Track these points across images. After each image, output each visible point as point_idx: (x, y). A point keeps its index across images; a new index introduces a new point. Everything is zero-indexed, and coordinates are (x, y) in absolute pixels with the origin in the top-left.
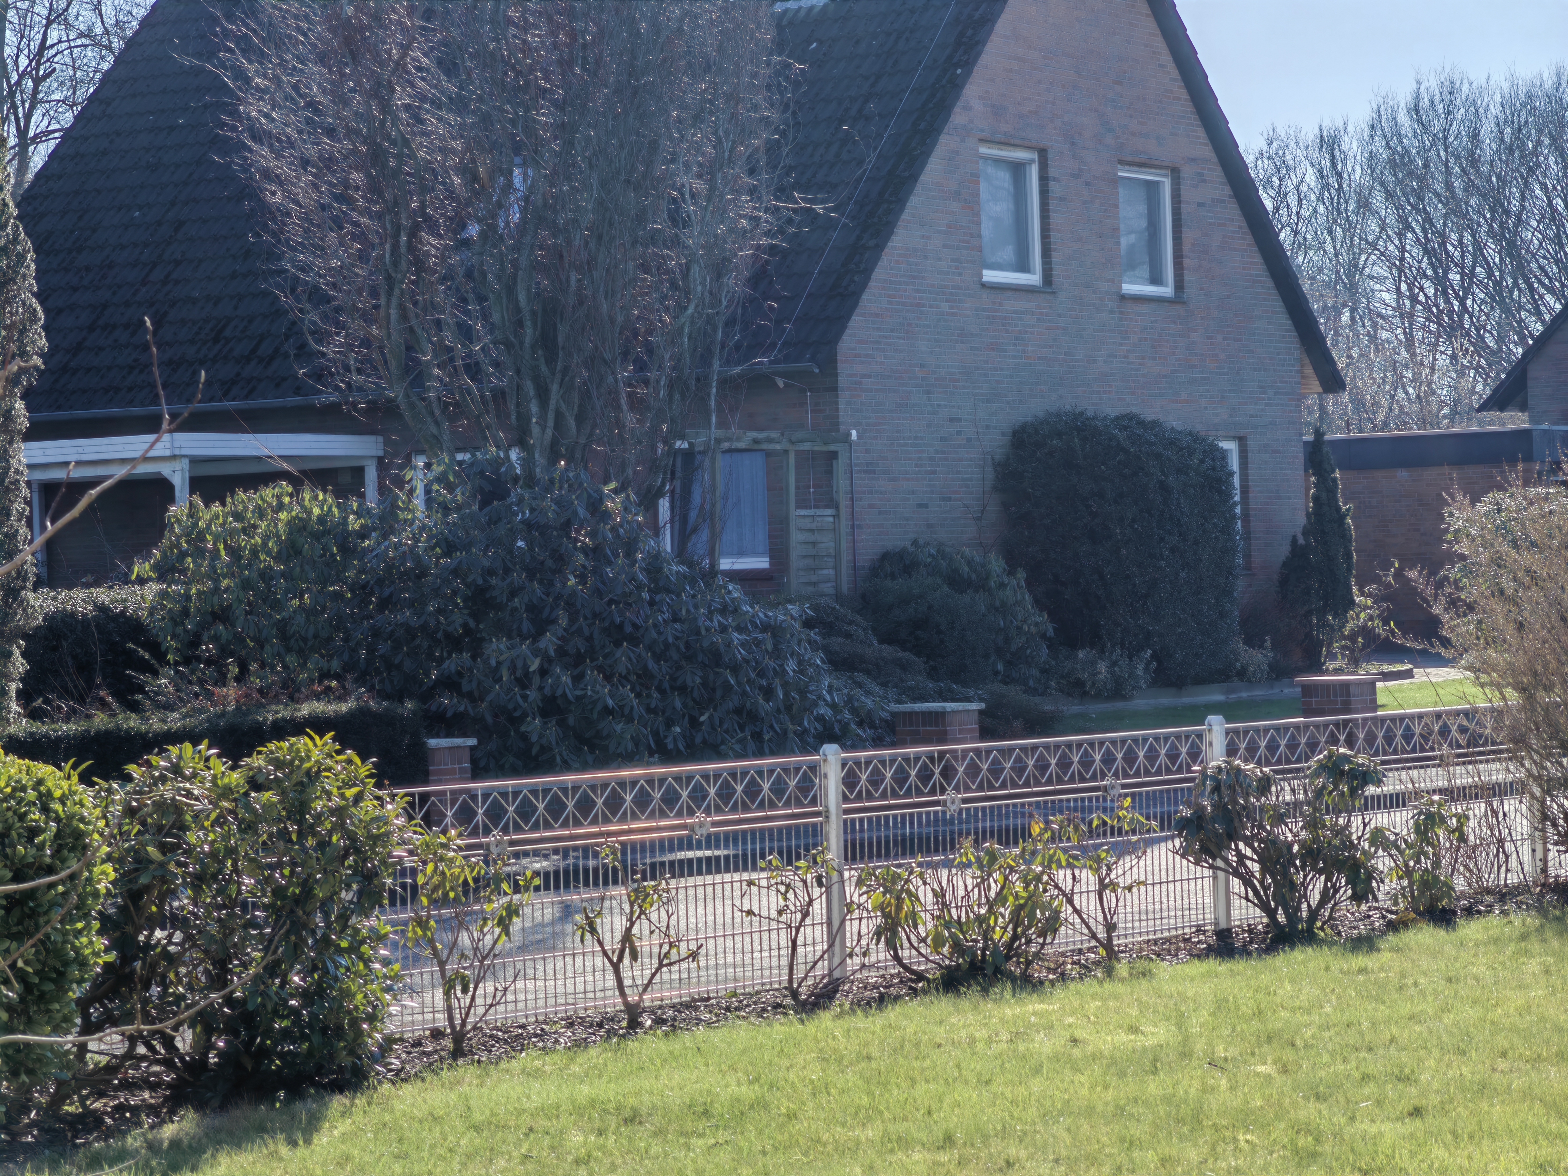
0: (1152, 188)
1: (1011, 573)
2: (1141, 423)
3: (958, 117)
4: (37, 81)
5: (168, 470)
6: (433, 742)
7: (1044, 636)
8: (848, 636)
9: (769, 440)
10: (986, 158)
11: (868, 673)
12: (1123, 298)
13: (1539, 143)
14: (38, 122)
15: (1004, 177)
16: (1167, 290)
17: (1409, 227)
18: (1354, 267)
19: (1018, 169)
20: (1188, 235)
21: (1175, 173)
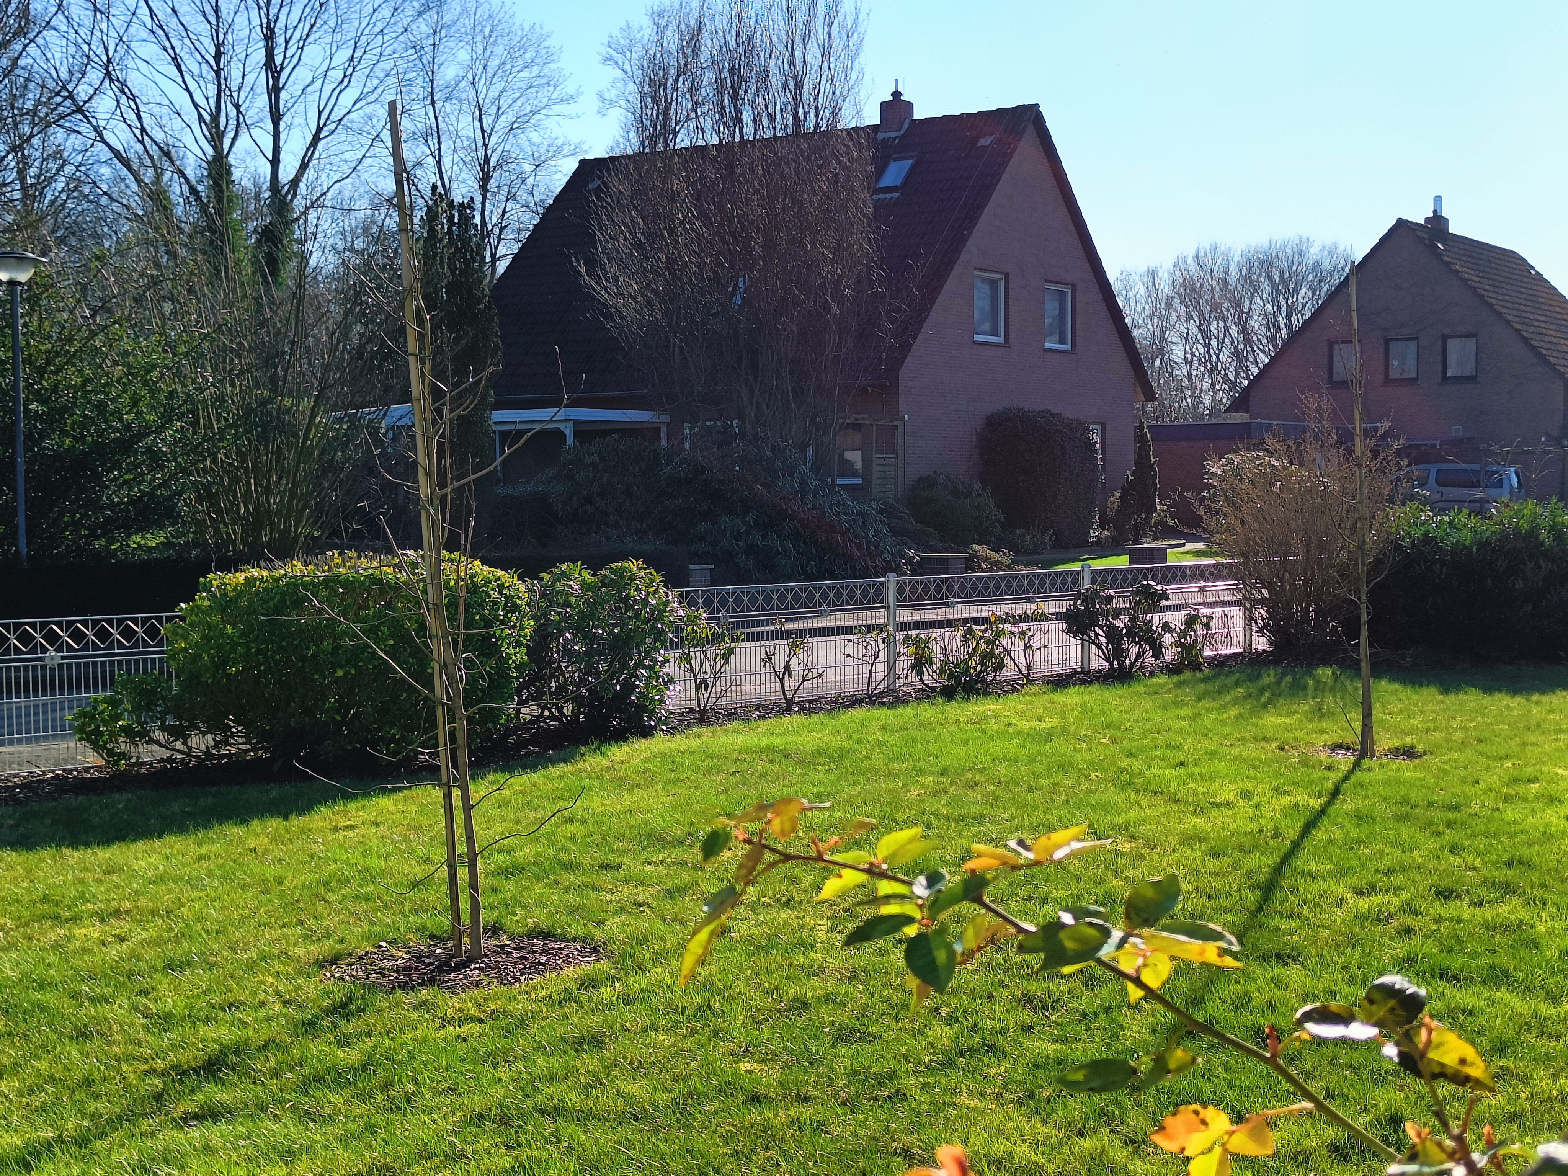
0: (1062, 294)
1: (983, 489)
2: (1052, 415)
3: (964, 256)
4: (502, 229)
5: (562, 426)
6: (692, 567)
7: (999, 522)
8: (901, 518)
9: (863, 419)
10: (978, 277)
11: (910, 538)
12: (1045, 350)
13: (1259, 276)
14: (502, 250)
15: (986, 289)
16: (1068, 347)
17: (1191, 317)
18: (1163, 338)
19: (994, 284)
20: (1079, 319)
21: (1074, 287)
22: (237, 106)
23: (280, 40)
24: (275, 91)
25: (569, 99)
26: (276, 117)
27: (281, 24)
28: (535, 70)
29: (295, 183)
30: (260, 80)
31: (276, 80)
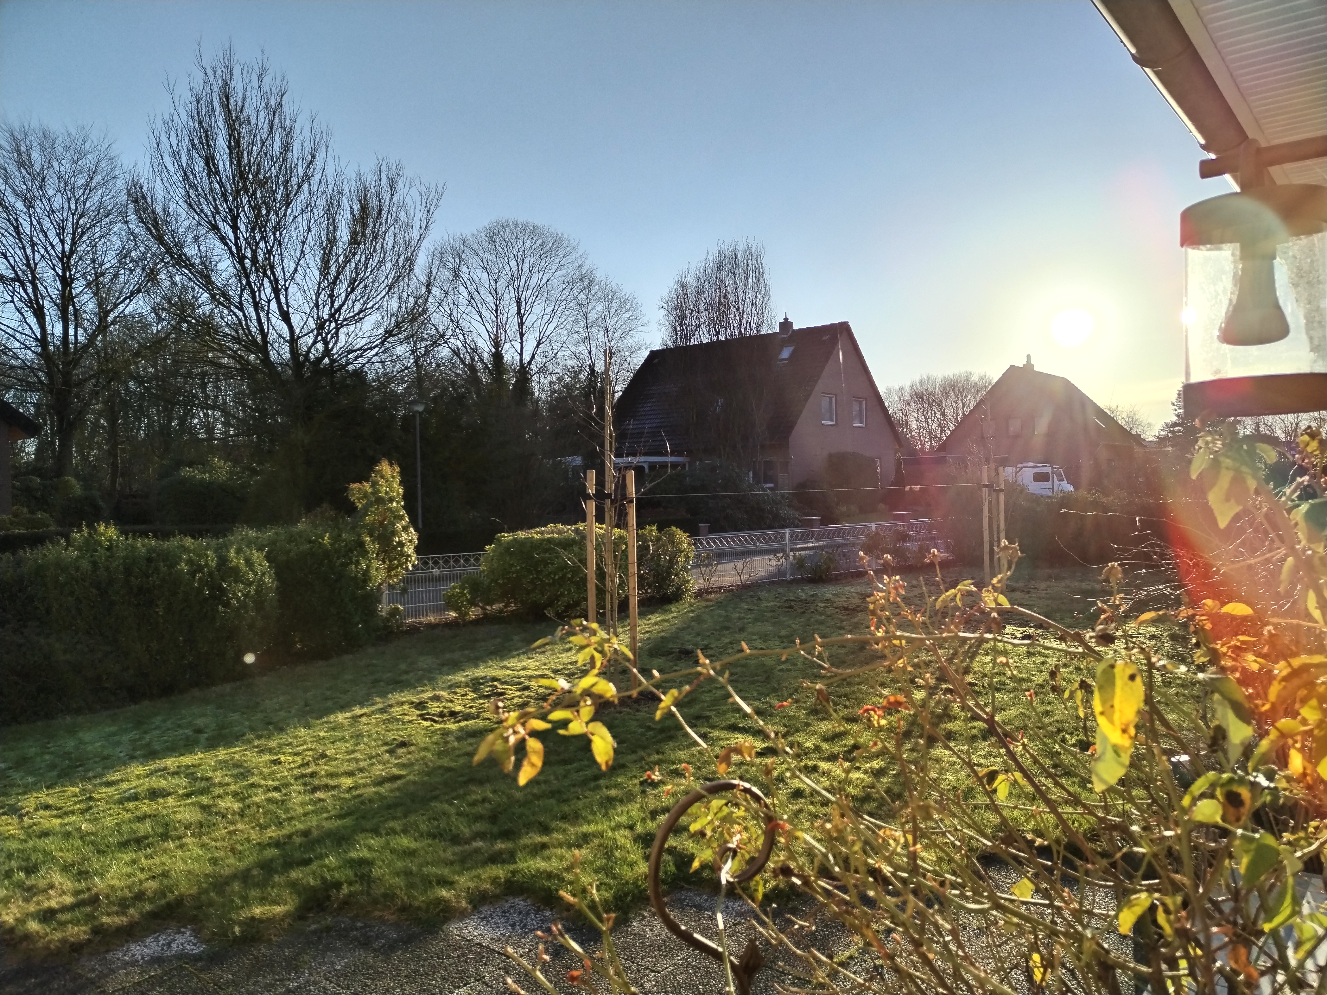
0: (861, 402)
2: (858, 454)
3: (817, 388)
5: (643, 464)
6: (700, 525)
7: (835, 502)
8: (791, 501)
9: (774, 459)
10: (823, 397)
12: (854, 427)
15: (827, 401)
16: (864, 425)
19: (830, 399)
20: (868, 412)
21: (866, 399)
22: (506, 332)
23: (524, 303)
24: (521, 325)
25: (645, 324)
26: (522, 335)
27: (523, 297)
28: (631, 313)
29: (530, 363)
30: (516, 320)
31: (522, 319)
